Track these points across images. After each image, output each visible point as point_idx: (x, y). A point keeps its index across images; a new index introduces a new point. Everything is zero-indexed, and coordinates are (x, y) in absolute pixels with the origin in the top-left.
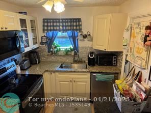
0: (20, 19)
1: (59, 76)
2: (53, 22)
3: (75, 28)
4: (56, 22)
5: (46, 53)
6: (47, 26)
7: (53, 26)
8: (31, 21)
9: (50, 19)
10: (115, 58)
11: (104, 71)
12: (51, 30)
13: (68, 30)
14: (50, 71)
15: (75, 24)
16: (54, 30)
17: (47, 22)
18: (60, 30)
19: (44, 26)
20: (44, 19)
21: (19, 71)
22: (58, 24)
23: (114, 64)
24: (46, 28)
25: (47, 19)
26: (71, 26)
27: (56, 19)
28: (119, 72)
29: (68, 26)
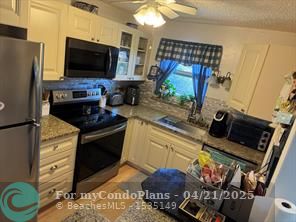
0: (124, 33)
1: (153, 131)
2: (174, 46)
3: (206, 61)
4: (179, 46)
5: (151, 93)
6: (164, 51)
7: (173, 52)
8: (141, 38)
9: (171, 41)
10: (266, 136)
11: (228, 150)
12: (167, 58)
13: (194, 63)
14: (141, 119)
15: (208, 54)
16: (171, 58)
17: (166, 45)
18: (180, 61)
19: (159, 50)
20: (163, 39)
21: (103, 104)
22: (180, 50)
23: (262, 147)
24: (160, 53)
25: (167, 40)
26: (200, 56)
27: (179, 42)
28: (259, 162)
29: (196, 56)
